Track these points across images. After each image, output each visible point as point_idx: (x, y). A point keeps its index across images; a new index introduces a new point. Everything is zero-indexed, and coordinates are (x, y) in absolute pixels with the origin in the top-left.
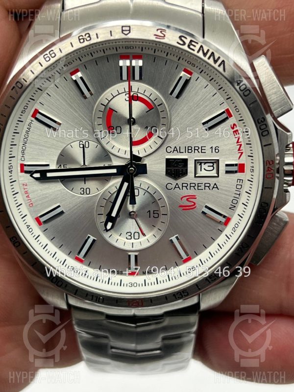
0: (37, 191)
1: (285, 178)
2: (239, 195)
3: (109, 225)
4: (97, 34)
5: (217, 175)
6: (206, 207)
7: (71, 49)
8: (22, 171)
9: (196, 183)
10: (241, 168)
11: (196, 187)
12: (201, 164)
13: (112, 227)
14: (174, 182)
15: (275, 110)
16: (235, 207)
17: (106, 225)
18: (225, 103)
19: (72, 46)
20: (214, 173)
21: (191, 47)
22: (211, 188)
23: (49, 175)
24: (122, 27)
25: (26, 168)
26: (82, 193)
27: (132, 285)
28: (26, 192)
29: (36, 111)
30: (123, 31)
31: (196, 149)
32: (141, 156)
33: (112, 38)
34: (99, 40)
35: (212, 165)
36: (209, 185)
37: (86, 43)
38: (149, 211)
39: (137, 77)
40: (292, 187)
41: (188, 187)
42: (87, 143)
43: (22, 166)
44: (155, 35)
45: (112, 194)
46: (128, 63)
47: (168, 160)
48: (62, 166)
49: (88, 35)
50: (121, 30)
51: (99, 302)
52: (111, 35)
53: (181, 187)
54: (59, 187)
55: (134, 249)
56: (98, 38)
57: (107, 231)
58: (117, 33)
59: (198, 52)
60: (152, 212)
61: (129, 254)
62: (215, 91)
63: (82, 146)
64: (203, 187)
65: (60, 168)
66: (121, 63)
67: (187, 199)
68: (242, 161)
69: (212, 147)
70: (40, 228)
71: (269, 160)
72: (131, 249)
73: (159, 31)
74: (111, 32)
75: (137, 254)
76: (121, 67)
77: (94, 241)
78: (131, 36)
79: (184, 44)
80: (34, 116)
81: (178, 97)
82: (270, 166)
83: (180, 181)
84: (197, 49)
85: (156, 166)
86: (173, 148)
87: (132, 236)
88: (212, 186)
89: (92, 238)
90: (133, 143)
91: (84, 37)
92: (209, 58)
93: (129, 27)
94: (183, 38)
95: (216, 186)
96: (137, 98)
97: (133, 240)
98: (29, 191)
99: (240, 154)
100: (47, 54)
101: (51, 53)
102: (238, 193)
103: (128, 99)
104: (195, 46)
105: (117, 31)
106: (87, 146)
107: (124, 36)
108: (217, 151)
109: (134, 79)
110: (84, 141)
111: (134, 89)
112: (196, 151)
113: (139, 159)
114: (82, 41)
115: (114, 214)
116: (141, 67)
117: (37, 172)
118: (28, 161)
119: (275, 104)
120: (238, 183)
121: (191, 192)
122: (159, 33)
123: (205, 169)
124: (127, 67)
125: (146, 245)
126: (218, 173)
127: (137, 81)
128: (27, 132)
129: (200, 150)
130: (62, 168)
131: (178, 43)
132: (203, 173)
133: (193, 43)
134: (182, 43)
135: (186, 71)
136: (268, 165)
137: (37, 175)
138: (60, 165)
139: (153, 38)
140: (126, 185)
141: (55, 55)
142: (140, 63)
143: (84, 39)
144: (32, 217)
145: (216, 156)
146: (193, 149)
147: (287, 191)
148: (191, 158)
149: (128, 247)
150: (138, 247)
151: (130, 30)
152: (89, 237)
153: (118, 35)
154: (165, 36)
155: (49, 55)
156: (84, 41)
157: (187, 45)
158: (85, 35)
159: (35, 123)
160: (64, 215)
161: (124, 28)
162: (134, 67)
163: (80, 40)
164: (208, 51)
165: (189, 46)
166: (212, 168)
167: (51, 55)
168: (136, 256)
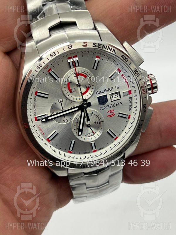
0: (45, 127)
1: (149, 92)
2: (132, 104)
3: (80, 133)
4: (58, 52)
5: (120, 98)
6: (119, 113)
7: (48, 61)
8: (36, 120)
9: (112, 104)
10: (130, 92)
11: (113, 106)
12: (112, 95)
13: (82, 133)
14: (103, 106)
15: (137, 63)
16: (131, 110)
17: (79, 133)
18: (117, 66)
19: (48, 60)
20: (118, 98)
21: (99, 47)
22: (119, 105)
23: (49, 118)
24: (68, 46)
25: (38, 119)
26: (65, 122)
27: (96, 156)
28: (40, 129)
29: (36, 92)
30: (69, 47)
31: (109, 89)
32: (86, 99)
33: (65, 51)
34: (59, 54)
35: (117, 94)
36: (118, 103)
37: (54, 57)
38: (95, 122)
39: (77, 65)
40: (152, 94)
41: (110, 107)
42: (62, 100)
43: (36, 118)
44: (83, 46)
45: (78, 119)
46: (72, 60)
47: (98, 98)
48: (53, 113)
49: (54, 53)
50: (68, 47)
51: (85, 168)
52: (64, 50)
53: (106, 108)
54: (54, 122)
55: (93, 140)
56: (58, 53)
57: (80, 136)
58: (66, 49)
59: (103, 48)
60: (96, 122)
61: (91, 143)
62: (111, 62)
63: (59, 102)
64: (116, 105)
65: (52, 114)
66: (69, 61)
67: (110, 112)
68: (130, 89)
69: (115, 87)
70: (49, 143)
71: (142, 86)
72: (91, 141)
73: (84, 43)
74: (64, 49)
75: (94, 142)
76: (69, 63)
77: (74, 142)
78: (72, 49)
79: (96, 46)
80: (36, 94)
81: (96, 69)
82: (143, 89)
83: (105, 105)
84: (102, 47)
85: (94, 101)
86: (99, 92)
87: (90, 135)
88: (119, 103)
89: (73, 141)
90: (82, 94)
91: (53, 54)
92: (108, 50)
93: (71, 45)
94: (95, 44)
95: (121, 103)
96: (79, 74)
97: (91, 137)
98: (41, 128)
99: (128, 87)
100: (38, 66)
101: (40, 65)
102: (131, 103)
103: (75, 76)
104: (100, 46)
105: (66, 48)
106: (62, 101)
107: (70, 50)
108: (118, 88)
109: (76, 66)
110: (60, 99)
111: (77, 71)
112: (109, 90)
113: (86, 100)
114: (52, 56)
115: (81, 128)
116: (78, 60)
117: (43, 119)
118: (38, 115)
119: (136, 61)
120: (130, 99)
121: (111, 109)
122: (84, 44)
123: (114, 97)
124: (72, 62)
125: (97, 137)
126: (120, 97)
127: (78, 67)
128: (35, 102)
129: (111, 89)
130: (54, 114)
131: (93, 46)
132: (114, 99)
133: (100, 45)
134: (95, 46)
135: (97, 57)
136: (142, 88)
137: (44, 120)
138: (52, 113)
139: (83, 47)
140: (83, 113)
141: (42, 66)
142: (77, 59)
143: (53, 55)
144: (45, 139)
145: (118, 90)
146: (108, 90)
147: (150, 97)
148: (108, 94)
149: (90, 140)
150: (94, 139)
151: (71, 46)
152: (72, 141)
153: (67, 50)
154: (87, 45)
155: (39, 66)
156: (53, 56)
157: (97, 46)
158: (53, 53)
159: (37, 97)
160: (59, 134)
161: (69, 46)
162: (75, 61)
163: (51, 56)
164: (106, 46)
165: (98, 47)
166: (117, 96)
167: (40, 66)
168: (94, 143)
